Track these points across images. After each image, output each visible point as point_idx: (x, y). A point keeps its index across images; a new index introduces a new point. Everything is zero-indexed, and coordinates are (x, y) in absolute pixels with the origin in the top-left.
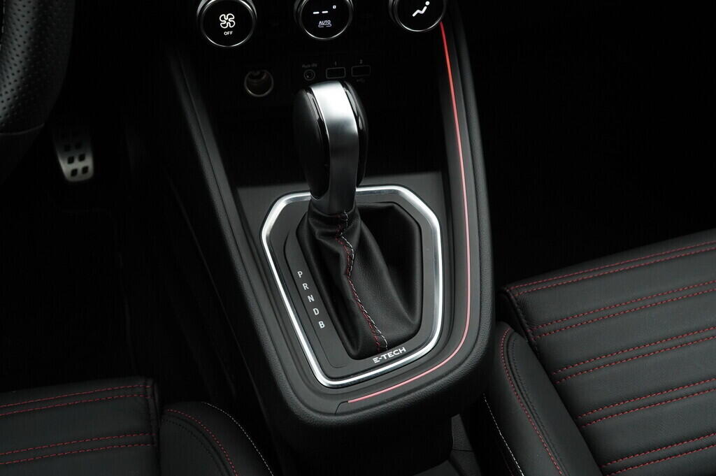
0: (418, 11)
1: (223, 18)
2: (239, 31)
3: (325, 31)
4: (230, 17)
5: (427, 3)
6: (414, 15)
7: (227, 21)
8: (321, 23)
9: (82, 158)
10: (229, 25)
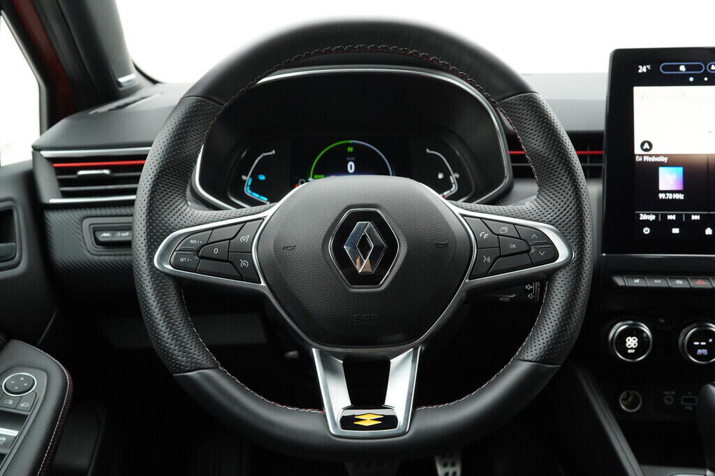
1: (629, 340)
2: (640, 350)
3: (702, 357)
4: (634, 339)
7: (632, 342)
8: (700, 352)
9: (453, 465)
10: (632, 345)
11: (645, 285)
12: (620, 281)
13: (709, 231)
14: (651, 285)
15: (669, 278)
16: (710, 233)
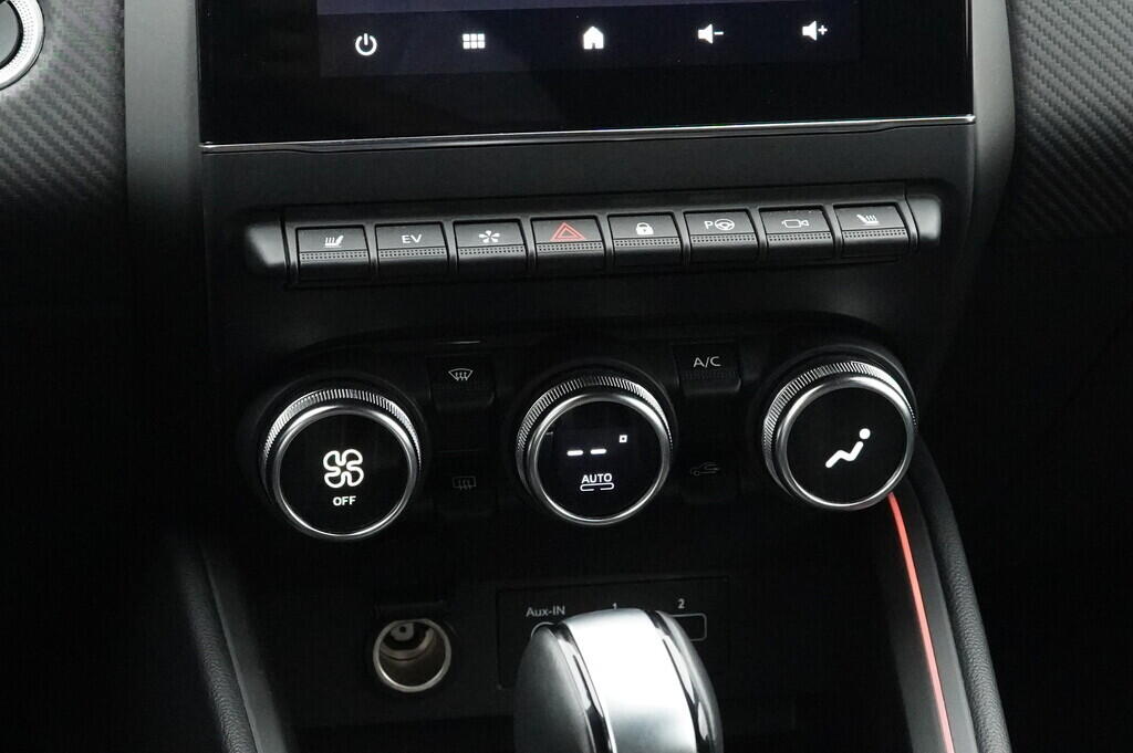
0: (840, 455)
1: (332, 462)
2: (374, 495)
3: (598, 502)
4: (351, 457)
5: (865, 433)
6: (830, 463)
7: (344, 469)
8: (587, 480)
10: (347, 478)
11: (362, 258)
12: (270, 248)
13: (593, 39)
14: (386, 257)
15: (455, 224)
16: (600, 45)
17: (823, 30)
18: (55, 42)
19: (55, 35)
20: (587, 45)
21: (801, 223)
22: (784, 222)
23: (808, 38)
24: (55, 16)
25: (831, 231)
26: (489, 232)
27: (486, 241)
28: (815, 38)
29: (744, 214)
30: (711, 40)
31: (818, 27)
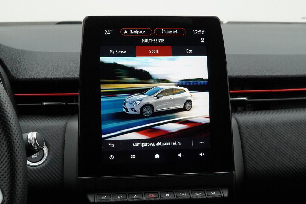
11: (110, 201)
12: (91, 198)
13: (157, 156)
14: (115, 200)
15: (129, 194)
16: (158, 157)
17: (204, 154)
18: (50, 156)
19: (50, 155)
20: (156, 157)
21: (199, 194)
22: (196, 194)
23: (201, 156)
24: (50, 151)
25: (206, 195)
26: (136, 195)
27: (135, 197)
28: (202, 156)
29: (188, 192)
30: (181, 156)
31: (203, 154)
